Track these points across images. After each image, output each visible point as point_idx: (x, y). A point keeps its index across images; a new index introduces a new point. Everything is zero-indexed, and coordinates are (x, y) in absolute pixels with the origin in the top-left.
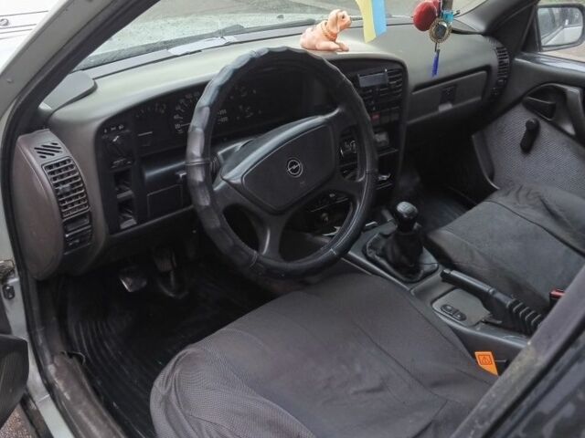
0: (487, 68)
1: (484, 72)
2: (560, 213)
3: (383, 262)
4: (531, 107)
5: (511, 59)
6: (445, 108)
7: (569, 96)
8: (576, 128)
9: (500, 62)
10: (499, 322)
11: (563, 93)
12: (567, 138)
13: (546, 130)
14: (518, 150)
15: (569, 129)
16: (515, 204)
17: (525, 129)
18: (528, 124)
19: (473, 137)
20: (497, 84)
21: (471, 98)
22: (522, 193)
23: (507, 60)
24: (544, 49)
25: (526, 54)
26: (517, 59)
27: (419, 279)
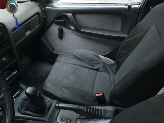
0: (37, 13)
1: (37, 15)
2: (81, 58)
3: (29, 112)
4: (57, 23)
5: (45, 8)
6: (28, 33)
7: (69, 17)
8: (74, 27)
9: (41, 10)
10: (84, 117)
11: (66, 16)
12: (73, 31)
13: (65, 30)
14: (58, 39)
15: (72, 28)
16: (66, 59)
17: (58, 31)
18: (59, 29)
19: (42, 38)
20: (43, 18)
21: (36, 26)
22: (66, 55)
23: (43, 9)
24: (54, 2)
25: (49, 5)
26: (46, 8)
27: (47, 112)
